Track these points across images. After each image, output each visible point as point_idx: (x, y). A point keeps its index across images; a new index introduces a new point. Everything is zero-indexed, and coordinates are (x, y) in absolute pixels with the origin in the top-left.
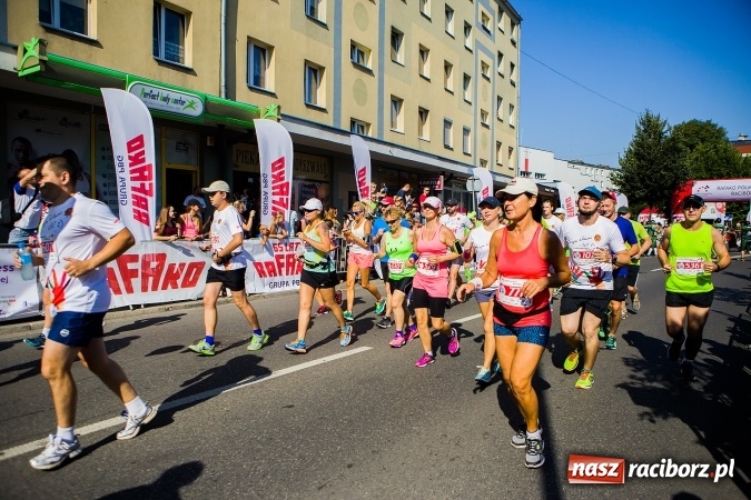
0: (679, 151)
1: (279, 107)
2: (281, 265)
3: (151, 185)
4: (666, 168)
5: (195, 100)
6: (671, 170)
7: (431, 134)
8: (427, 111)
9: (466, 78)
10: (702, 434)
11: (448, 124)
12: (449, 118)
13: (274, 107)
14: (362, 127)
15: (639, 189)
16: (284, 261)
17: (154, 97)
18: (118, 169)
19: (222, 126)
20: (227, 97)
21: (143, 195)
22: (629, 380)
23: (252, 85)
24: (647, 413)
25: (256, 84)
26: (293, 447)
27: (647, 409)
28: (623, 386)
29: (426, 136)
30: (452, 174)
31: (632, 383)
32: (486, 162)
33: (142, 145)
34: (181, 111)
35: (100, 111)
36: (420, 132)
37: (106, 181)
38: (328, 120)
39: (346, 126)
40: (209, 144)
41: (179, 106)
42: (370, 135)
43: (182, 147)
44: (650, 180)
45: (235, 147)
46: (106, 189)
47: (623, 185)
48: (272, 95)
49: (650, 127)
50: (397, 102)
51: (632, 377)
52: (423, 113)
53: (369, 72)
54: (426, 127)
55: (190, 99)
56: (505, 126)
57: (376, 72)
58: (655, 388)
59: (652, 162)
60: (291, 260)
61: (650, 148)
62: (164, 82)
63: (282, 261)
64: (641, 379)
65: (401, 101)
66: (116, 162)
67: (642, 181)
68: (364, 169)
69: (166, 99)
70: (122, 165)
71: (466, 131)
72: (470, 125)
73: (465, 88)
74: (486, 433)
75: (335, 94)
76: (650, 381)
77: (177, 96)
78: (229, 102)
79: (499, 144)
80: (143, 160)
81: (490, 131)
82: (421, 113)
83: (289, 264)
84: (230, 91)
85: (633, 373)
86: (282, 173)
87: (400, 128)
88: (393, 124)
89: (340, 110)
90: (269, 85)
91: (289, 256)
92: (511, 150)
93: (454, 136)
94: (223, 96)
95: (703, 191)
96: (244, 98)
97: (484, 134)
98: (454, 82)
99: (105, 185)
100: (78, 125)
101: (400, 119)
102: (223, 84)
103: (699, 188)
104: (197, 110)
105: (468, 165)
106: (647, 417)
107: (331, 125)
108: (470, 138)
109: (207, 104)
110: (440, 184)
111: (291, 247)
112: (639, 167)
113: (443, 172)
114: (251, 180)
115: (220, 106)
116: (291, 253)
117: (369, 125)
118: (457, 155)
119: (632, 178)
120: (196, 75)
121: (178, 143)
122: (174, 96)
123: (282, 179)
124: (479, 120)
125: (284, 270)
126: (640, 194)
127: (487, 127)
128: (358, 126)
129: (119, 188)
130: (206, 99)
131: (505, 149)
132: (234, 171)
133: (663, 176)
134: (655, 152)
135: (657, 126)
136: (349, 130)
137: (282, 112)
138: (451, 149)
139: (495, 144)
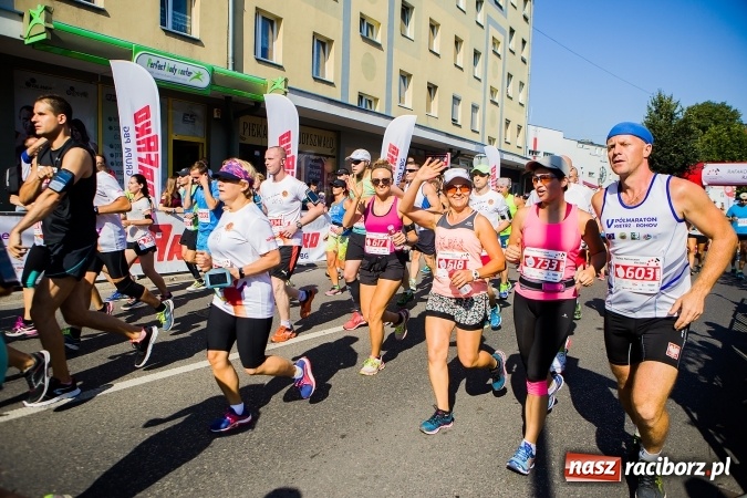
0: (691, 132)
1: (286, 80)
3: (156, 156)
4: (677, 150)
5: (203, 71)
6: (681, 152)
7: (440, 110)
8: (436, 87)
9: (477, 54)
10: (695, 415)
11: (456, 100)
12: (458, 95)
13: (281, 79)
14: (370, 102)
17: (160, 67)
18: (124, 140)
19: (228, 98)
20: (234, 69)
21: (149, 167)
23: (259, 57)
25: (264, 56)
26: (289, 416)
29: (434, 112)
30: (459, 152)
32: (494, 140)
33: (147, 116)
34: (188, 82)
35: (108, 81)
36: (428, 108)
37: (113, 151)
38: (335, 94)
39: (354, 101)
40: (216, 116)
41: (185, 77)
42: (377, 110)
43: (189, 118)
44: (660, 161)
45: (242, 119)
46: (113, 159)
48: (280, 67)
49: (662, 108)
50: (405, 77)
52: (432, 88)
53: (378, 46)
54: (435, 103)
55: (197, 70)
56: (515, 103)
57: (385, 46)
61: (661, 129)
62: (172, 52)
65: (410, 76)
66: (122, 133)
69: (173, 70)
70: (127, 136)
71: (475, 108)
72: (479, 102)
73: (475, 64)
75: (343, 68)
77: (184, 67)
78: (236, 74)
79: (508, 122)
80: (149, 131)
81: (498, 109)
82: (429, 89)
84: (237, 63)
86: (289, 146)
87: (408, 104)
88: (401, 99)
89: (348, 84)
90: (277, 57)
92: (519, 128)
93: (462, 112)
94: (231, 67)
95: (713, 174)
96: (252, 70)
97: (493, 112)
98: (464, 57)
99: (112, 155)
100: (85, 94)
101: (409, 94)
102: (230, 55)
103: (710, 170)
104: (204, 82)
105: (475, 143)
107: (339, 99)
108: (478, 115)
109: (214, 76)
110: (447, 160)
113: (451, 149)
114: (257, 153)
115: (227, 78)
117: (376, 100)
118: (465, 132)
120: (203, 46)
121: (185, 115)
122: (181, 66)
124: (489, 97)
127: (496, 104)
128: (365, 102)
129: (124, 159)
130: (213, 70)
131: (512, 126)
132: (241, 145)
133: (672, 158)
134: (666, 133)
135: (669, 107)
136: (356, 105)
137: (289, 85)
138: (460, 126)
139: (504, 121)
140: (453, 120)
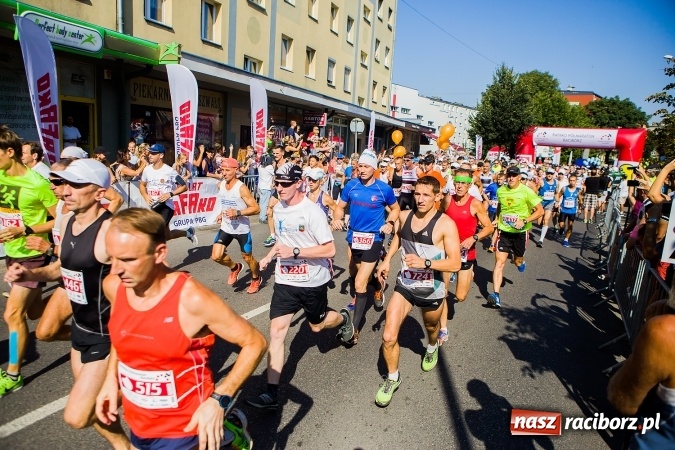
0: (526, 101)
1: (180, 46)
2: (184, 204)
3: (56, 126)
4: (515, 116)
5: (95, 34)
6: (519, 117)
7: (317, 72)
8: (314, 51)
9: (350, 21)
11: (331, 63)
12: (333, 58)
13: (174, 45)
14: (255, 64)
15: (492, 132)
16: (187, 200)
17: (49, 29)
19: (120, 61)
20: (124, 32)
21: (51, 138)
22: (506, 332)
23: (149, 18)
24: (526, 368)
25: (153, 17)
27: (526, 364)
28: (503, 338)
29: (312, 74)
30: (334, 112)
31: (510, 335)
32: (363, 99)
33: (48, 85)
34: (79, 45)
36: (307, 70)
38: (222, 57)
39: (239, 64)
40: (106, 77)
42: (261, 73)
43: (78, 79)
44: (501, 124)
45: (132, 80)
47: (479, 128)
48: (170, 29)
49: (504, 76)
50: (287, 41)
51: (508, 328)
52: (310, 52)
53: (262, 10)
54: (313, 66)
55: (89, 33)
56: (381, 67)
57: (268, 11)
58: (528, 340)
59: (504, 109)
60: (194, 199)
61: (503, 97)
63: (185, 200)
64: (515, 331)
65: (291, 40)
67: (495, 125)
68: (262, 111)
69: (63, 32)
71: (347, 71)
72: (351, 66)
73: (348, 30)
74: (407, 399)
75: (230, 32)
76: (523, 332)
77: (75, 30)
78: (127, 37)
79: (375, 84)
80: (49, 101)
81: (367, 72)
82: (308, 52)
83: (191, 203)
84: (127, 24)
85: (509, 324)
86: (188, 116)
87: (289, 66)
88: (283, 62)
89: (234, 47)
91: (192, 196)
92: (385, 89)
93: (336, 75)
94: (121, 30)
95: (541, 136)
96: (142, 32)
97: (363, 74)
98: (339, 23)
101: (290, 57)
102: (120, 15)
103: (540, 133)
104: (96, 45)
105: (347, 103)
106: (527, 372)
107: (226, 63)
108: (350, 77)
109: (106, 39)
110: (324, 120)
111: (194, 187)
112: (494, 113)
113: (326, 109)
115: (120, 42)
116: (194, 192)
117: (260, 62)
118: (338, 94)
119: (487, 123)
120: (91, 4)
121: (73, 75)
122: (71, 29)
123: (188, 122)
124: (359, 61)
125: (187, 209)
126: (491, 136)
127: (365, 67)
128: (250, 64)
130: (105, 33)
131: (379, 88)
132: (132, 105)
133: (512, 122)
134: (507, 101)
135: (510, 78)
136: (242, 68)
137: (182, 50)
138: (334, 87)
139: (372, 83)
140: (329, 81)
